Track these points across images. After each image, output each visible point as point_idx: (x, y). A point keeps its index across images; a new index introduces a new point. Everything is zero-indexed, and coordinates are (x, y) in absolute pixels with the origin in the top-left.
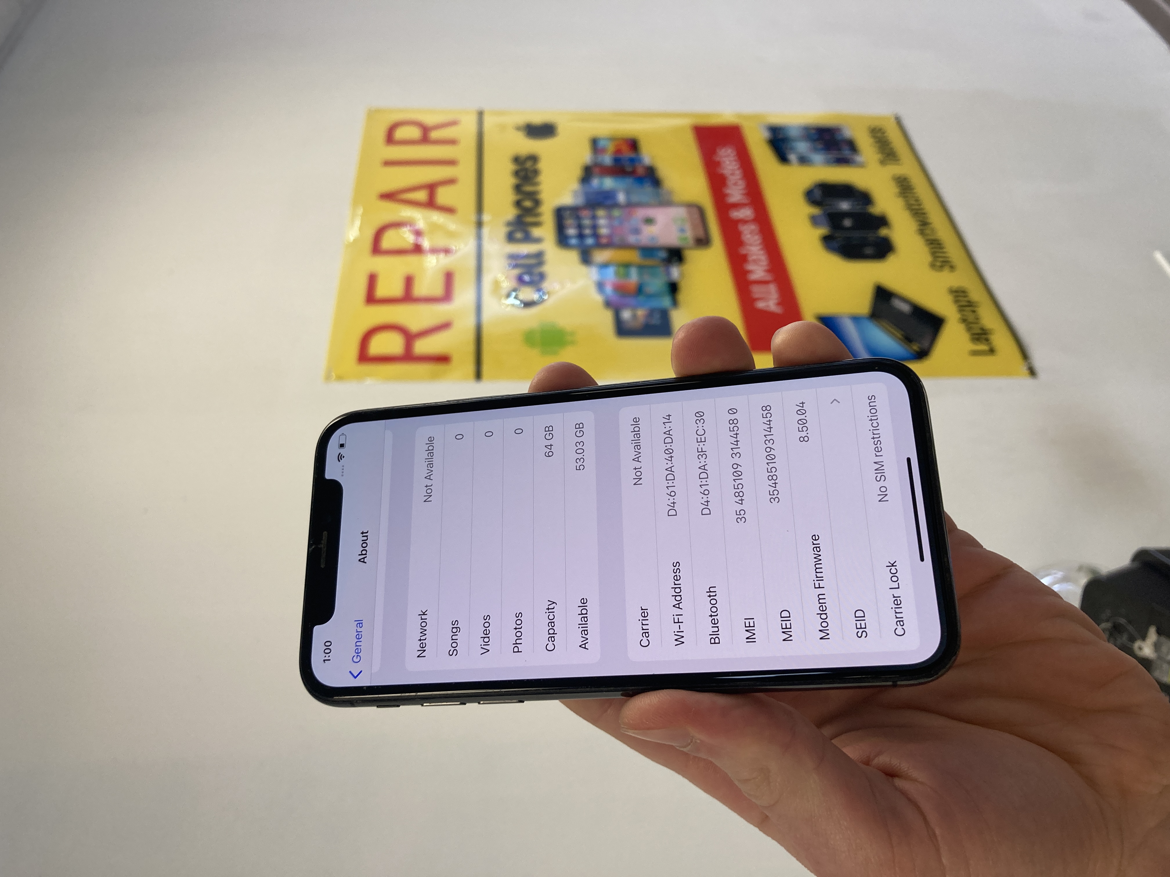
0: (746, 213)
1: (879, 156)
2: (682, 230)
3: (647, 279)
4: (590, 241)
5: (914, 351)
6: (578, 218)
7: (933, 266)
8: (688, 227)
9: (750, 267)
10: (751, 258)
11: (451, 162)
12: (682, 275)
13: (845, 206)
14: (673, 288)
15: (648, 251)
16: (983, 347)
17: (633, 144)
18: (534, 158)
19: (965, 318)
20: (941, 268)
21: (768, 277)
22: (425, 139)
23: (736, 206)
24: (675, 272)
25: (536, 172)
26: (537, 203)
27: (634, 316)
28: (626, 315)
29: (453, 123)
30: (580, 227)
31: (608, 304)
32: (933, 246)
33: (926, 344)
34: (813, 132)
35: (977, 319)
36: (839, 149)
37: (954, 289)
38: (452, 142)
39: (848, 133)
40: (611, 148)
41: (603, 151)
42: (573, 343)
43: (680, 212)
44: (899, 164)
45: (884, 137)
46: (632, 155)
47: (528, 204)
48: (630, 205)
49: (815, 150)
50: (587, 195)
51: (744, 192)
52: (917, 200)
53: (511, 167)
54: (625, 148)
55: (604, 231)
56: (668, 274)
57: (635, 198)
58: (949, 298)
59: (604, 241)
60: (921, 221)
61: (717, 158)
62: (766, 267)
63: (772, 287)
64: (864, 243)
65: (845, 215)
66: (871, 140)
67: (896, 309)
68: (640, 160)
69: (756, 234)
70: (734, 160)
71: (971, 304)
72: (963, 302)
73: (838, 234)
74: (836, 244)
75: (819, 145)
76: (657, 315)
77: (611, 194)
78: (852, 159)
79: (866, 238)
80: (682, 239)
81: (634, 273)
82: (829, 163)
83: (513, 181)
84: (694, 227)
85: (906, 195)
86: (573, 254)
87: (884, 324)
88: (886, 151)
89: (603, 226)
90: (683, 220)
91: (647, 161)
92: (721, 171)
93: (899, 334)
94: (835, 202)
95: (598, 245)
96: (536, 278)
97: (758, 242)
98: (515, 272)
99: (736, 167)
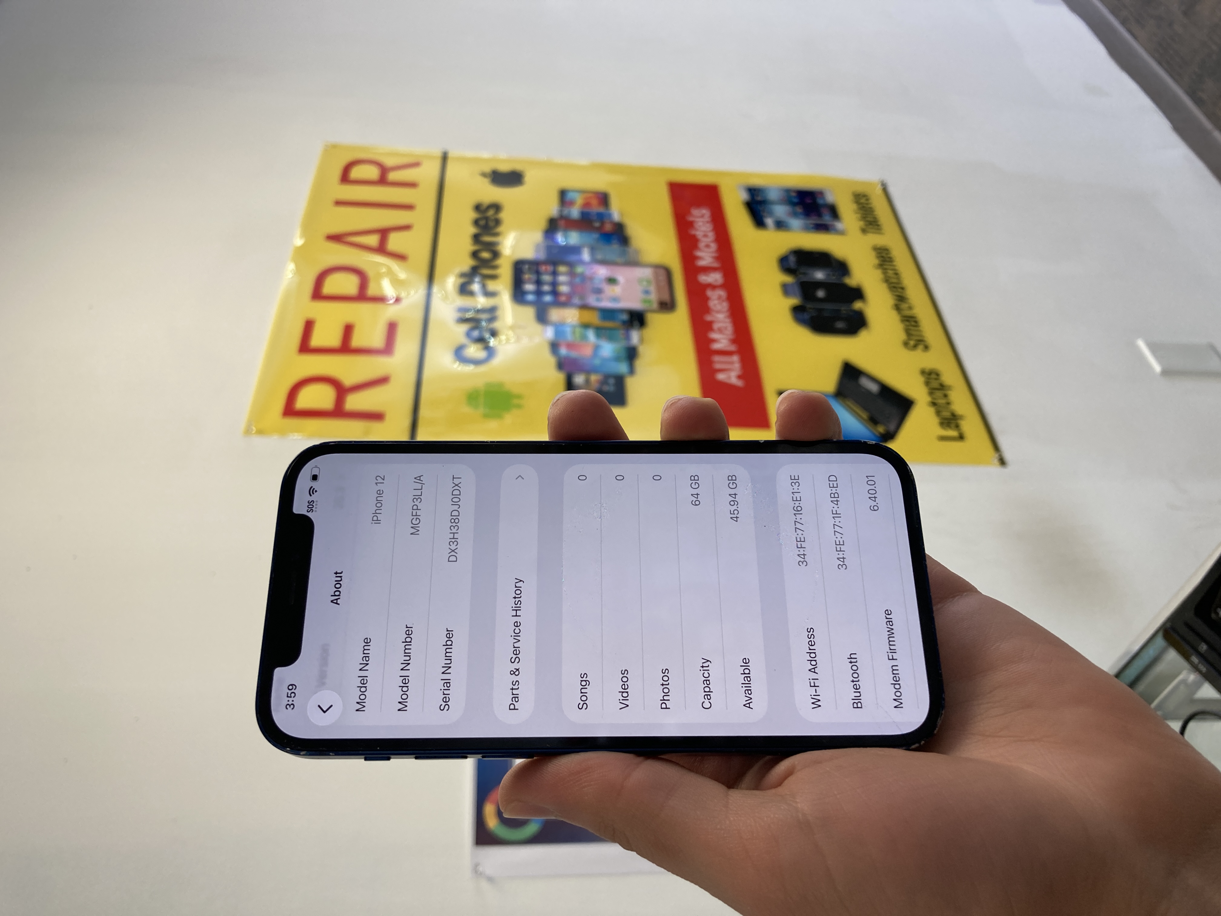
0: (715, 278)
1: (862, 223)
2: (647, 292)
3: (603, 343)
4: (548, 298)
5: (880, 433)
6: (538, 273)
7: (906, 344)
8: (652, 288)
9: (714, 335)
10: (716, 326)
11: (409, 207)
12: (642, 340)
13: (819, 275)
14: (631, 354)
15: (608, 314)
16: (953, 433)
17: (604, 199)
18: (497, 207)
19: (936, 401)
20: (915, 347)
21: (733, 348)
22: (383, 181)
23: (706, 270)
24: (635, 336)
25: (498, 222)
26: (496, 255)
27: (587, 382)
28: (578, 380)
29: (415, 165)
30: (539, 283)
31: (561, 367)
32: (907, 323)
33: (892, 427)
34: (794, 194)
35: (948, 403)
36: (820, 215)
37: (927, 371)
38: (412, 185)
39: (830, 198)
40: (579, 201)
41: (571, 203)
42: (519, 406)
43: (646, 273)
44: (880, 233)
45: (867, 204)
46: (601, 210)
47: (485, 255)
48: (594, 263)
49: (795, 215)
50: (549, 249)
51: (714, 255)
52: (896, 274)
53: (473, 215)
54: (594, 202)
55: (564, 289)
56: (628, 338)
57: (599, 256)
58: (921, 379)
59: (563, 299)
60: (899, 296)
61: (691, 219)
62: (731, 337)
63: (735, 358)
64: (837, 316)
65: (819, 285)
66: (854, 206)
67: (864, 388)
68: (610, 215)
69: (723, 301)
70: (708, 222)
71: (942, 387)
72: (935, 384)
73: (809, 306)
74: (806, 316)
75: (799, 210)
76: (612, 381)
77: (575, 250)
78: (833, 226)
79: (839, 311)
80: (645, 301)
81: (591, 335)
82: (807, 229)
83: (472, 230)
84: (659, 289)
85: (885, 267)
86: (528, 313)
87: (849, 403)
88: (869, 219)
89: (563, 284)
90: (649, 282)
91: (616, 216)
92: (693, 232)
93: (865, 415)
94: (810, 271)
95: (556, 303)
96: (486, 335)
97: (726, 309)
98: (466, 326)
99: (709, 229)
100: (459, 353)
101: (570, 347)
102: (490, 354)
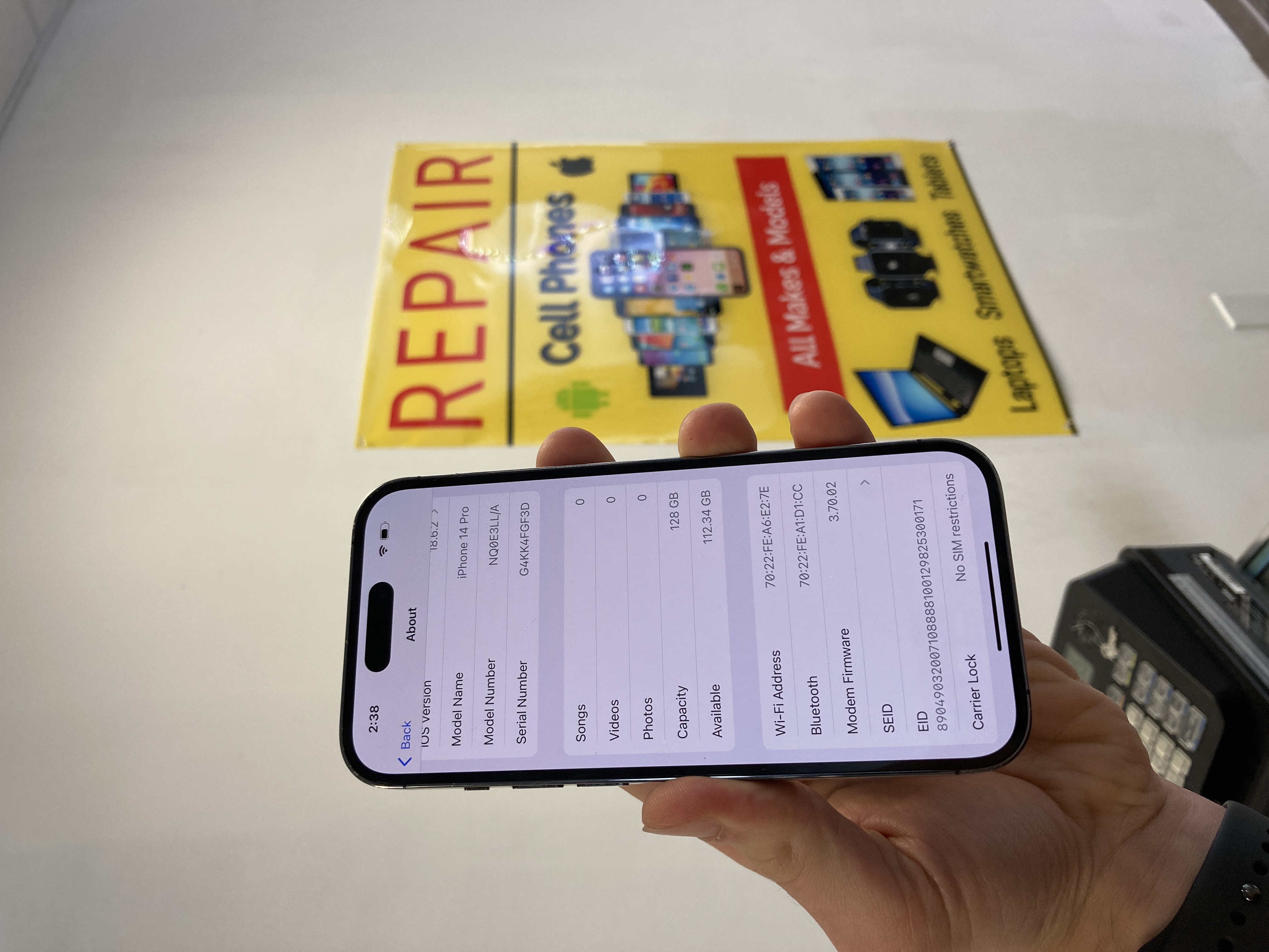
0: (788, 256)
1: (931, 188)
2: (721, 277)
3: (683, 331)
4: (625, 290)
5: (954, 408)
6: (614, 264)
7: (979, 313)
8: (726, 273)
9: (789, 317)
10: (791, 307)
11: (484, 204)
12: (719, 327)
13: (891, 246)
14: (710, 341)
15: (685, 302)
16: (1026, 403)
17: (673, 181)
19: (1008, 370)
20: (988, 315)
21: (808, 329)
22: (457, 179)
23: (778, 248)
24: (712, 324)
25: (571, 213)
26: (572, 247)
27: (669, 373)
28: (660, 372)
29: (487, 159)
30: (615, 274)
31: (642, 361)
32: (980, 291)
33: (967, 400)
34: (862, 162)
35: (1021, 372)
36: (889, 182)
37: (1000, 339)
38: (485, 181)
39: (899, 163)
40: (649, 183)
41: (641, 188)
43: (720, 257)
44: (950, 198)
45: (937, 166)
47: (562, 249)
48: (667, 249)
49: (864, 183)
50: (622, 237)
51: (785, 232)
52: (967, 240)
53: (546, 207)
54: (664, 184)
55: (640, 278)
56: (705, 325)
57: (672, 243)
58: (994, 348)
59: (640, 289)
60: (970, 263)
61: (760, 195)
62: (806, 317)
63: (811, 339)
64: (909, 289)
65: (890, 256)
66: (922, 171)
67: (939, 361)
68: (680, 197)
69: (797, 280)
70: (778, 197)
71: (1016, 355)
72: (1008, 353)
73: (882, 278)
74: (879, 290)
75: (868, 177)
76: (692, 371)
77: (648, 237)
78: (902, 192)
79: (911, 281)
80: (720, 286)
81: (670, 323)
82: (876, 197)
83: (549, 223)
84: (733, 272)
85: (956, 233)
86: (608, 306)
87: (924, 378)
88: (937, 183)
89: (636, 274)
90: (722, 265)
91: (686, 198)
92: (763, 209)
93: (939, 390)
94: (881, 242)
95: (633, 295)
96: (569, 332)
97: (799, 289)
98: (549, 325)
99: (779, 205)
100: (545, 354)
101: (650, 340)
102: (575, 351)
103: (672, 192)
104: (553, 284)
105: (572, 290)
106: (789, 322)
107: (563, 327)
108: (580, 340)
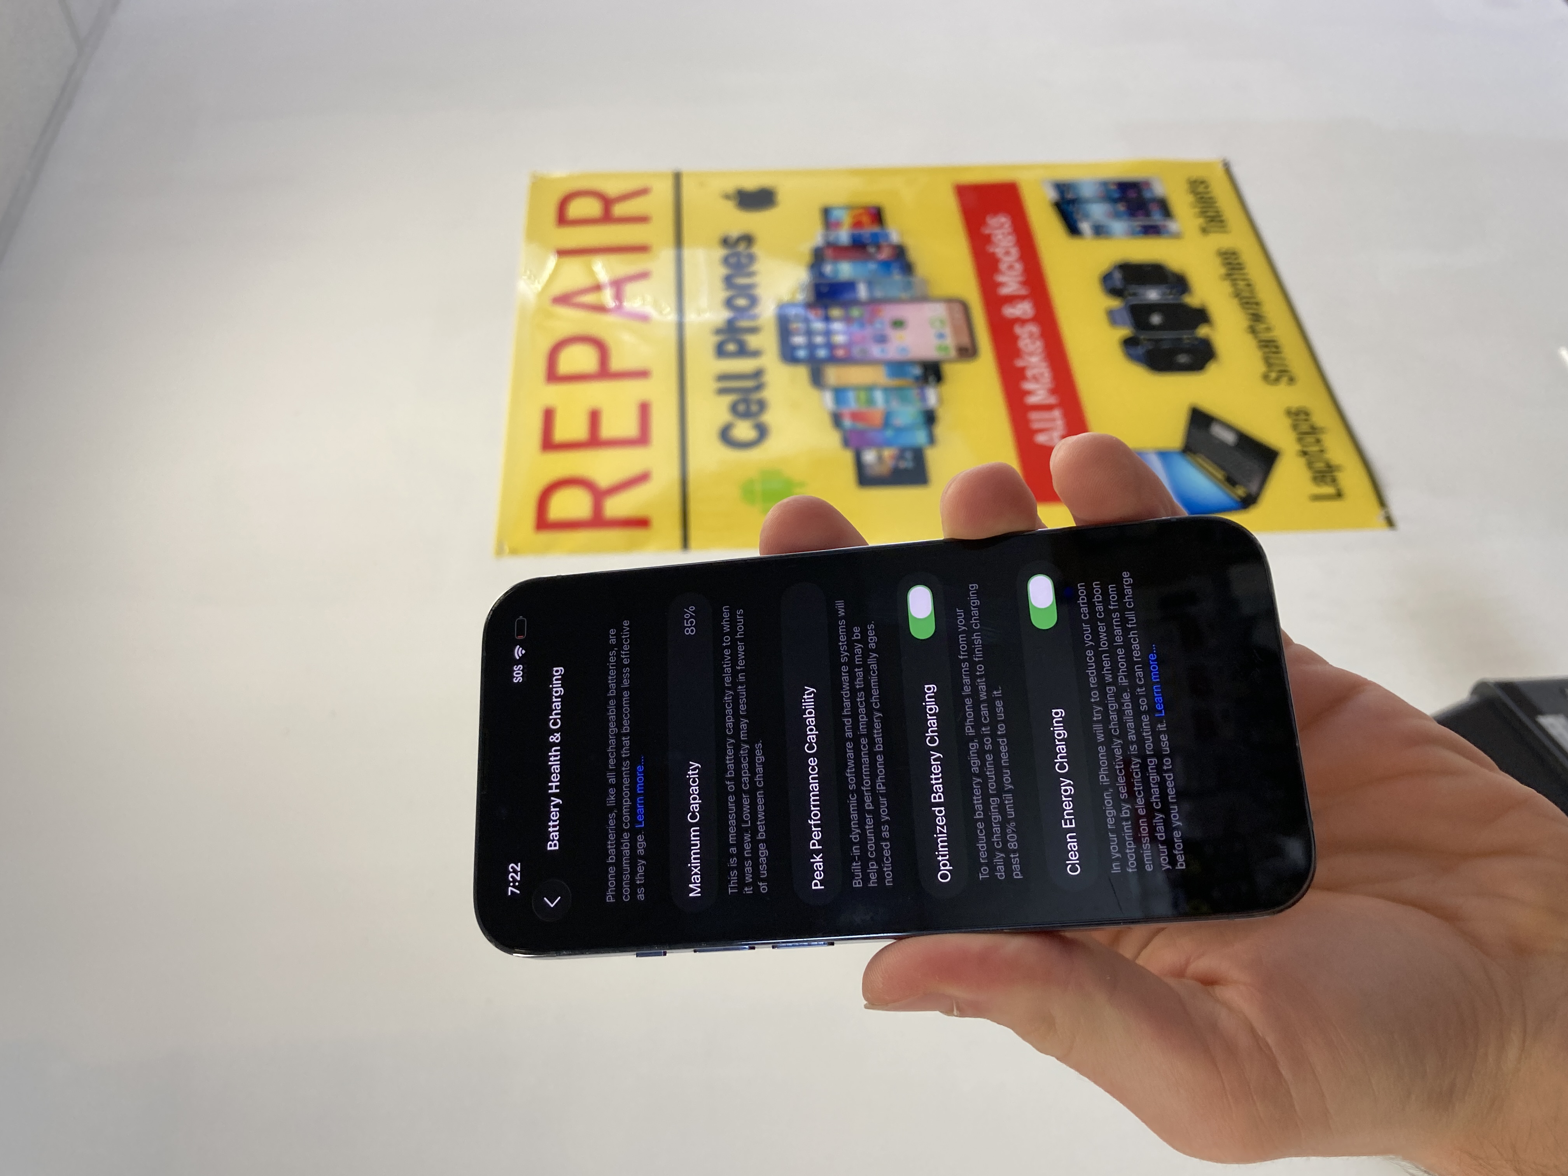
0: (1023, 309)
1: (1201, 221)
2: (941, 336)
3: (895, 405)
4: (822, 353)
5: (1241, 497)
6: (807, 321)
7: (1266, 377)
8: (948, 331)
9: (1028, 386)
10: (1029, 373)
11: (641, 249)
12: (940, 400)
13: (1153, 295)
14: (930, 418)
15: (897, 367)
16: (1329, 490)
17: (877, 215)
18: (748, 239)
19: (1305, 449)
20: (1277, 380)
21: (1052, 400)
22: (607, 217)
23: (1011, 299)
24: (932, 396)
25: (751, 258)
26: (754, 301)
27: (880, 458)
28: (870, 456)
29: (643, 192)
30: (809, 333)
31: (847, 442)
32: (1267, 350)
33: (1254, 488)
34: (1113, 187)
35: (1322, 451)
36: (1148, 214)
37: (1293, 410)
38: (642, 219)
39: (1160, 189)
40: (846, 219)
41: (837, 225)
43: (939, 311)
44: (1225, 232)
45: (1208, 193)
47: (742, 302)
48: (874, 302)
49: (1117, 215)
50: (817, 285)
51: (1020, 279)
52: (1249, 285)
53: (720, 252)
54: (865, 219)
55: (839, 339)
56: (923, 398)
57: (879, 294)
58: (1286, 422)
59: (840, 353)
60: (1253, 315)
61: (987, 231)
62: (1050, 386)
63: (1057, 413)
64: (1177, 348)
65: (1152, 308)
66: (1190, 198)
67: (1217, 439)
68: (886, 236)
69: (1036, 339)
70: (1009, 234)
71: (1314, 430)
72: (1304, 427)
73: (1143, 336)
74: (1140, 350)
75: (1121, 207)
76: (909, 455)
77: (849, 286)
78: (1165, 226)
79: (1180, 340)
80: (940, 348)
81: (879, 396)
82: (1133, 234)
83: (723, 271)
84: (956, 331)
85: (1235, 277)
86: (802, 373)
87: (1200, 460)
88: (1209, 214)
89: (837, 333)
90: (942, 322)
91: (895, 237)
92: (991, 249)
93: (1220, 475)
94: (1140, 290)
95: (832, 359)
96: (754, 408)
97: (1040, 350)
98: (727, 400)
99: (1011, 244)
100: (726, 436)
101: (855, 416)
102: (762, 432)
103: (876, 229)
104: (731, 347)
105: (756, 354)
106: (1029, 393)
107: (746, 401)
108: (768, 418)
